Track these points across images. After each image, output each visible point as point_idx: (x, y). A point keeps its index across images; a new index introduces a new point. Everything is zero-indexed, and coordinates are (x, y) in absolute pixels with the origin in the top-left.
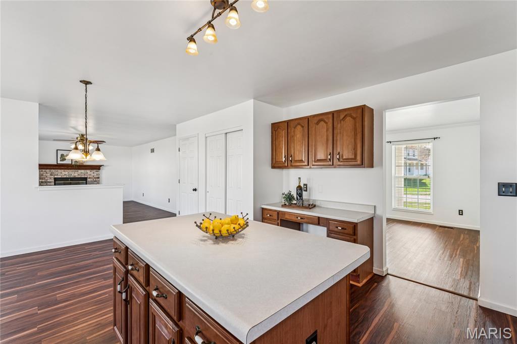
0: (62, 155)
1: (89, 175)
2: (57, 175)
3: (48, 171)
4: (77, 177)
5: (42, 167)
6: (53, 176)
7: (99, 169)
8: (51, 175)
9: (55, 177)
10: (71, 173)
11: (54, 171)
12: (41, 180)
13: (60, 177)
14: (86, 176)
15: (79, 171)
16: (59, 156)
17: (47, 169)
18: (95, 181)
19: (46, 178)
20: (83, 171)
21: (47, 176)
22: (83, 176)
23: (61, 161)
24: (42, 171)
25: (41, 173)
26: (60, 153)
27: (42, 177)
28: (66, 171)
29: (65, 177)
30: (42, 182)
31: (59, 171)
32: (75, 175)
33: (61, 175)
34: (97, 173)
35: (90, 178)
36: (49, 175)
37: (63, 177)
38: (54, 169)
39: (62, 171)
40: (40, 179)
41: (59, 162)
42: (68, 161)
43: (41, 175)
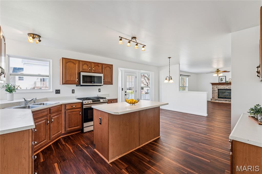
0: (221, 79)
2: (219, 88)
3: (215, 86)
5: (213, 84)
8: (216, 88)
9: (218, 88)
10: (225, 87)
11: (218, 86)
13: (220, 88)
16: (220, 79)
17: (215, 85)
25: (213, 87)
26: (220, 78)
28: (223, 86)
29: (222, 88)
30: (213, 91)
31: (220, 86)
32: (227, 88)
37: (221, 88)
38: (218, 85)
39: (221, 86)
40: (212, 89)
41: (220, 82)
42: (224, 81)
43: (213, 88)
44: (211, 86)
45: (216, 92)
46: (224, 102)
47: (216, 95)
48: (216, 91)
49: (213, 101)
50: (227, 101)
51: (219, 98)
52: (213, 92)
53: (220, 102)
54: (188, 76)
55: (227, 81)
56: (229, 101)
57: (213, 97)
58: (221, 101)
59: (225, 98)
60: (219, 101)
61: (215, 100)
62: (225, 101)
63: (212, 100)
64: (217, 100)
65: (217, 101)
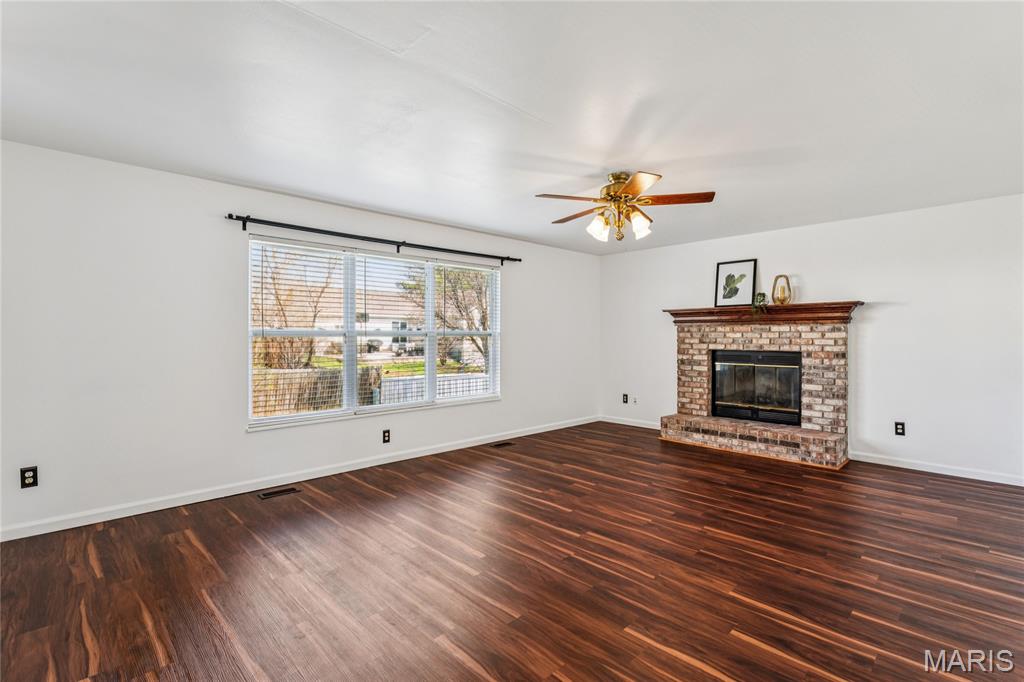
0: (730, 278)
1: (807, 344)
2: (715, 342)
3: (695, 328)
4: (766, 348)
5: (682, 318)
6: (705, 346)
7: (846, 320)
8: (701, 342)
9: (712, 347)
10: (750, 335)
12: (680, 357)
13: (721, 347)
14: (796, 349)
15: (775, 328)
16: (722, 282)
17: (693, 323)
18: (828, 368)
19: (691, 351)
20: (785, 328)
21: (692, 344)
22: (786, 348)
23: (725, 297)
24: (683, 330)
25: (681, 335)
26: (725, 271)
27: (683, 346)
28: (736, 328)
30: (683, 362)
31: (719, 329)
32: (761, 342)
33: (725, 341)
34: (836, 335)
35: (809, 355)
36: (697, 341)
37: (729, 348)
39: (728, 328)
40: (680, 352)
41: (722, 302)
42: (743, 298)
43: (681, 341)
44: (672, 331)
45: (700, 373)
46: (736, 446)
47: (701, 395)
48: (699, 363)
49: (672, 435)
51: (716, 411)
52: (681, 373)
53: (715, 446)
54: (503, 259)
55: (764, 295)
57: (682, 407)
58: (721, 440)
59: (755, 416)
60: (707, 437)
61: (687, 429)
63: (666, 426)
64: (697, 431)
65: (696, 439)
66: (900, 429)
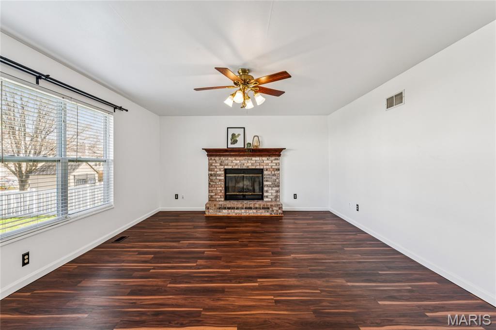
0: (233, 135)
1: (266, 165)
2: (227, 165)
3: (217, 158)
4: (250, 167)
5: (212, 153)
6: (222, 167)
7: (279, 155)
8: (221, 165)
9: (226, 167)
10: (243, 162)
11: (224, 159)
12: (210, 173)
13: (230, 167)
14: (262, 167)
15: (254, 158)
16: (230, 137)
17: (216, 156)
18: (273, 175)
19: (215, 170)
20: (257, 158)
21: (216, 166)
22: (258, 167)
23: (231, 144)
24: (211, 159)
25: (211, 161)
26: (231, 132)
27: (211, 167)
28: (237, 158)
29: (236, 167)
30: (211, 175)
31: (230, 158)
32: (248, 165)
33: (232, 164)
34: (276, 161)
35: (267, 170)
36: (219, 164)
37: (234, 167)
38: (224, 156)
39: (233, 158)
40: (210, 170)
41: (230, 146)
42: (240, 145)
43: (210, 165)
44: (205, 159)
45: (220, 180)
46: (244, 213)
47: (221, 191)
48: (220, 175)
49: (212, 213)
50: (250, 208)
51: (227, 198)
52: (211, 180)
53: (234, 215)
54: (115, 107)
55: (250, 144)
56: (256, 208)
57: (211, 199)
58: (236, 211)
59: (244, 198)
60: (230, 211)
61: (219, 208)
62: (246, 208)
63: (208, 208)
64: (225, 208)
65: (225, 213)
66: (295, 196)
